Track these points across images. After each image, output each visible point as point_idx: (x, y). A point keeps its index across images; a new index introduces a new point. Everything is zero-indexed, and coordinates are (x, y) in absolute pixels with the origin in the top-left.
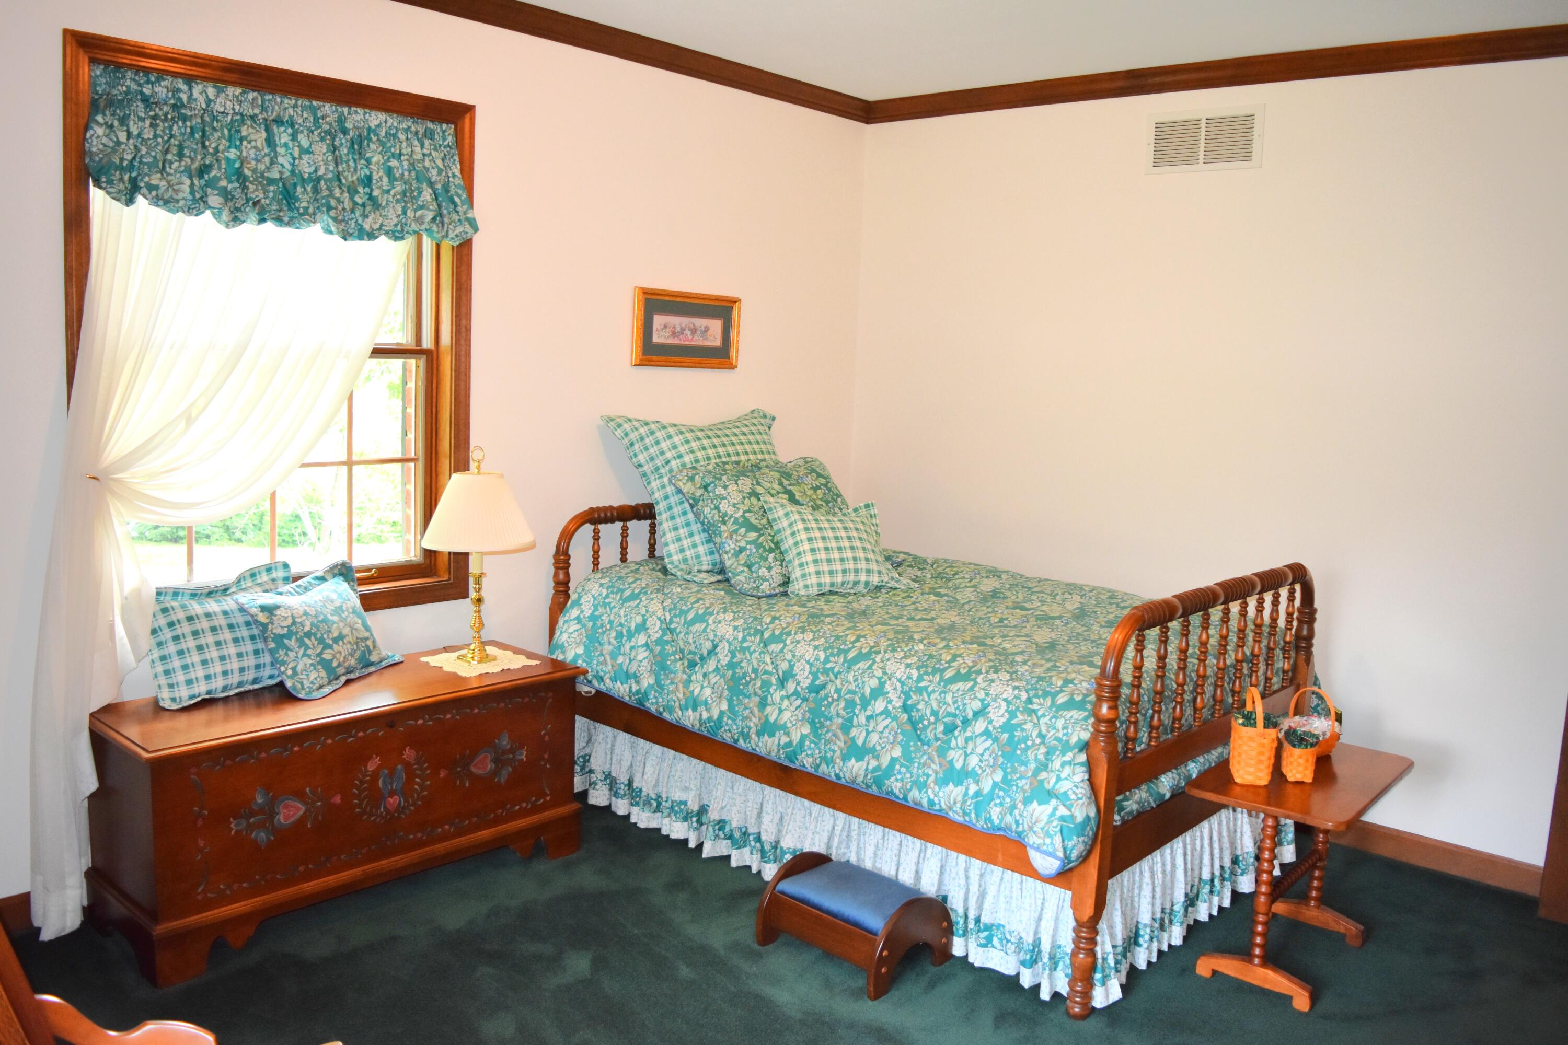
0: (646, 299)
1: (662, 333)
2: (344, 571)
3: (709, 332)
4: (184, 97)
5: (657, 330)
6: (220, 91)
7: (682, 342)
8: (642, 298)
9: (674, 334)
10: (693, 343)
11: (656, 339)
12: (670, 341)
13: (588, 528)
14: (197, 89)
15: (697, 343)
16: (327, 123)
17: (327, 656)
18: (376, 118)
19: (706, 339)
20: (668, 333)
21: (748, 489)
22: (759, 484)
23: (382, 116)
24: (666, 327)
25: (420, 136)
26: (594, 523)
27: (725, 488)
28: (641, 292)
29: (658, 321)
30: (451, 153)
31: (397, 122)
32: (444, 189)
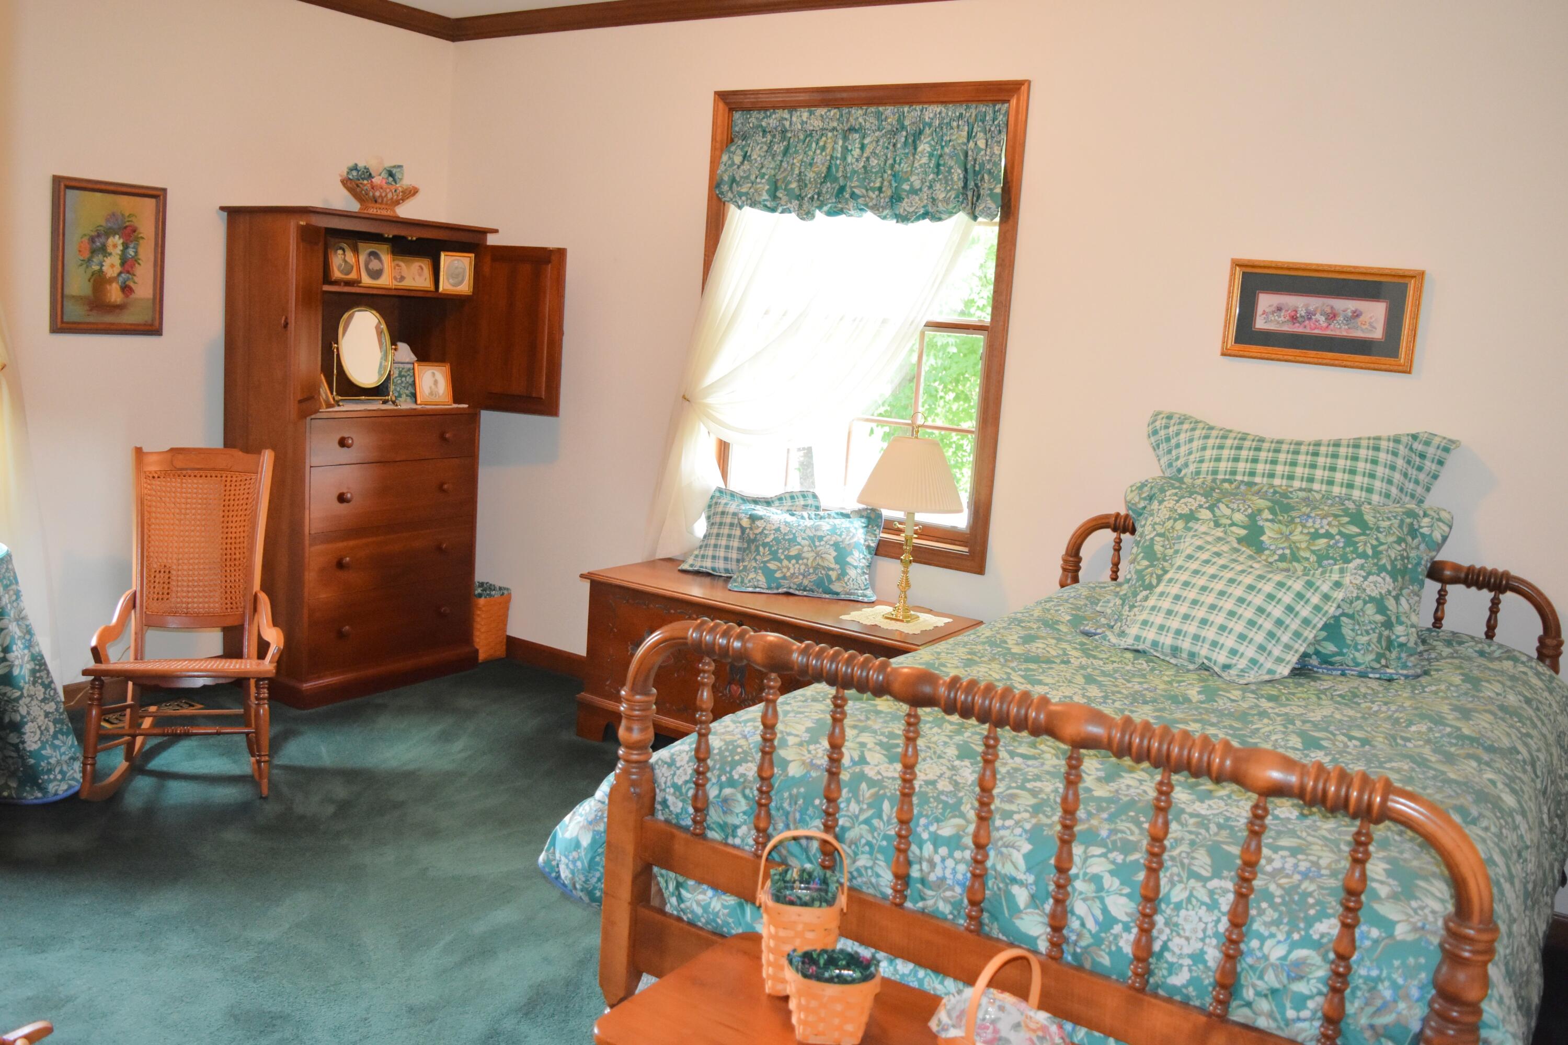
0: (1244, 273)
1: (1271, 317)
2: (873, 516)
3: (1361, 318)
4: (787, 124)
5: (1264, 313)
6: (811, 113)
7: (1308, 330)
8: (1239, 272)
9: (1294, 319)
10: (1329, 332)
11: (1260, 324)
12: (1287, 328)
13: (1107, 536)
14: (796, 115)
15: (1338, 333)
16: (888, 124)
17: (772, 566)
18: (931, 112)
19: (1356, 328)
20: (1283, 317)
21: (1186, 511)
22: (1211, 508)
23: (938, 108)
24: (1279, 309)
25: (971, 121)
26: (1115, 530)
27: (1160, 502)
28: (1237, 264)
29: (1266, 301)
30: (1000, 132)
31: (951, 111)
32: (977, 168)
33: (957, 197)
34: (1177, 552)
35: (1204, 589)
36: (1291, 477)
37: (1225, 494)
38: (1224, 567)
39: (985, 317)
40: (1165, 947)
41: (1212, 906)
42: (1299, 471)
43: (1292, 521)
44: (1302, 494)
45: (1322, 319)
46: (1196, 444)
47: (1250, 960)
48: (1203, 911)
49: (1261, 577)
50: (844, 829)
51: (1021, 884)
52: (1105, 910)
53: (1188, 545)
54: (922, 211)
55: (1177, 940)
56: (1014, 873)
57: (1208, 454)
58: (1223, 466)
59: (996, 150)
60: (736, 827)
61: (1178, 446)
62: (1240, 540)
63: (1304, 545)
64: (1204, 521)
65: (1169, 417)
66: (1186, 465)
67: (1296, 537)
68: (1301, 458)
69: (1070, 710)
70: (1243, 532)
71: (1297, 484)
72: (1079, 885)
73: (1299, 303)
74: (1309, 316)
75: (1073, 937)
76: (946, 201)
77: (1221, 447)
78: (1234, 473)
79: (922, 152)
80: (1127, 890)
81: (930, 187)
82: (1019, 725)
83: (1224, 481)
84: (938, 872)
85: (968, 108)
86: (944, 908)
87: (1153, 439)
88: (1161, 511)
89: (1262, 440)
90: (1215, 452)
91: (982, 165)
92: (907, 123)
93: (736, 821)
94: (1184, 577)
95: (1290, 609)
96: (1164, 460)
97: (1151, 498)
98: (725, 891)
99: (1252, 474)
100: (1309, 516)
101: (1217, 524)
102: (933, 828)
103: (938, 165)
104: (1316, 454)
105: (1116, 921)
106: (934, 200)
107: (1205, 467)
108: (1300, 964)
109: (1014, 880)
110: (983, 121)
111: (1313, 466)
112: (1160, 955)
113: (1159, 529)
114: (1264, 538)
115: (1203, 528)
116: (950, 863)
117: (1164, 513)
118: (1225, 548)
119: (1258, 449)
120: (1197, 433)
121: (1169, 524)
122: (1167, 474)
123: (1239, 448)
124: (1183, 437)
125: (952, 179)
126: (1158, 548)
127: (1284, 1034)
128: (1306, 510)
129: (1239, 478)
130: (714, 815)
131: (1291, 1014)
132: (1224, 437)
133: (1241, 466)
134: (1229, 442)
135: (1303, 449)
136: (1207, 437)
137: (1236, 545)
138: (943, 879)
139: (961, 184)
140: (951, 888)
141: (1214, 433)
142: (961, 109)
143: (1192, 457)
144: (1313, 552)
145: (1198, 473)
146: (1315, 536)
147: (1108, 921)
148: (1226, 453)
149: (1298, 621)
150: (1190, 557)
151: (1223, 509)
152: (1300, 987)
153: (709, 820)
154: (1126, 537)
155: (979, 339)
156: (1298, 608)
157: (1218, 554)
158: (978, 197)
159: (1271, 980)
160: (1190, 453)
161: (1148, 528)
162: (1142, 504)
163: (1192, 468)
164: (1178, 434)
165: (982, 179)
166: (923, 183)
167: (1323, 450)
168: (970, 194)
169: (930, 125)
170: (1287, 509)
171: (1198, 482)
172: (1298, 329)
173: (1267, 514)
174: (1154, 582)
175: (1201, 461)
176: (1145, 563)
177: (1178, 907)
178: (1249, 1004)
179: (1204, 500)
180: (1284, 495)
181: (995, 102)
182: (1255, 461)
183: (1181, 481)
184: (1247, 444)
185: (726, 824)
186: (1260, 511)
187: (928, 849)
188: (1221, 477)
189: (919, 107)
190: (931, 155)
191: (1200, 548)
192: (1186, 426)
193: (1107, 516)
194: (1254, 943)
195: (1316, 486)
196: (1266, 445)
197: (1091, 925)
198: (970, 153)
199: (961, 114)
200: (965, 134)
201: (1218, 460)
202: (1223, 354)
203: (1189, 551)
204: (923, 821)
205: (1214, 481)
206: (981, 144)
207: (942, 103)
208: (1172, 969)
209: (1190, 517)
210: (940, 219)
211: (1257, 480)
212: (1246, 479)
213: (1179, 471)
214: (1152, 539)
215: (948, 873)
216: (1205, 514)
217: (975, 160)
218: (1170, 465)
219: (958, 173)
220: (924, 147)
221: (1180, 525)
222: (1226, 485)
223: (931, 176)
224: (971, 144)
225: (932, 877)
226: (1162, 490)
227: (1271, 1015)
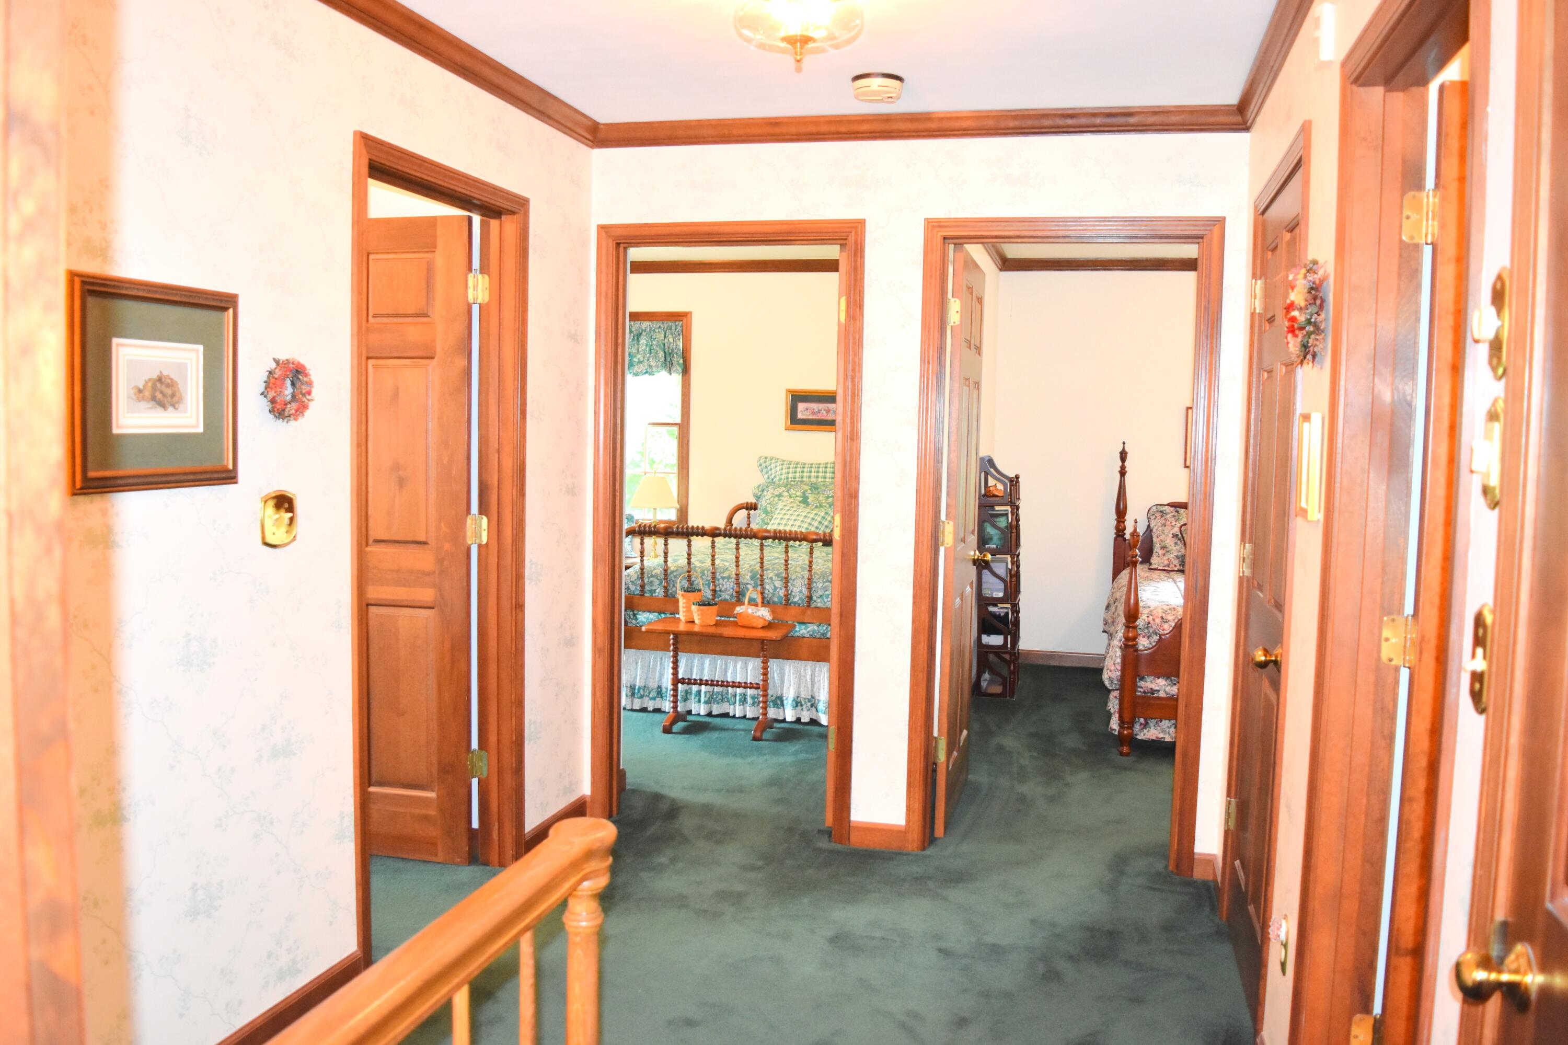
0: (791, 395)
1: (804, 413)
5: (801, 411)
7: (819, 418)
8: (789, 394)
9: (813, 413)
10: (826, 418)
11: (800, 416)
12: (811, 417)
13: (743, 513)
15: (829, 418)
18: (645, 325)
20: (809, 413)
21: (778, 493)
22: (788, 491)
23: (648, 323)
24: (807, 409)
25: (665, 329)
26: (747, 509)
27: (767, 492)
28: (788, 391)
29: (801, 406)
30: (679, 334)
31: (655, 325)
32: (670, 351)
33: (662, 365)
34: (776, 509)
35: (788, 519)
36: (817, 477)
37: (792, 486)
38: (795, 511)
39: (679, 420)
40: (792, 591)
41: (803, 578)
42: (820, 475)
43: (819, 493)
44: (822, 483)
45: (825, 412)
46: (778, 468)
47: (814, 589)
48: (800, 580)
49: (809, 513)
50: (693, 581)
51: (750, 584)
52: (774, 586)
53: (780, 506)
54: (645, 371)
55: (795, 589)
56: (747, 582)
57: (784, 471)
58: (790, 475)
59: (678, 343)
60: (655, 590)
61: (771, 470)
62: (800, 502)
63: (824, 501)
64: (786, 496)
65: (766, 458)
66: (775, 477)
67: (821, 498)
68: (821, 470)
69: (759, 531)
70: (801, 499)
71: (820, 480)
72: (766, 581)
73: (815, 406)
74: (819, 411)
75: (766, 596)
76: (657, 366)
77: (789, 468)
78: (795, 478)
79: (642, 344)
80: (780, 579)
81: (648, 360)
82: (746, 537)
83: (791, 481)
84: (725, 587)
85: (663, 323)
86: (728, 597)
87: (760, 468)
88: (768, 495)
89: (805, 464)
90: (787, 470)
91: (672, 350)
92: (633, 330)
93: (655, 588)
94: (781, 516)
95: (820, 522)
96: (766, 476)
97: (763, 491)
98: (654, 612)
99: (802, 477)
100: (825, 491)
101: (791, 497)
102: (722, 575)
103: (650, 350)
104: (826, 467)
105: (777, 588)
106: (650, 366)
107: (783, 476)
108: (826, 587)
109: (748, 584)
110: (671, 329)
111: (826, 472)
112: (791, 594)
113: (768, 502)
114: (809, 500)
115: (785, 499)
116: (728, 583)
117: (769, 495)
118: (795, 505)
119: (803, 468)
120: (778, 463)
121: (772, 499)
122: (768, 481)
123: (796, 468)
124: (773, 466)
125: (659, 357)
126: (769, 509)
127: (824, 607)
128: (823, 488)
129: (797, 479)
130: (647, 588)
131: (826, 600)
132: (790, 464)
133: (797, 475)
134: (792, 466)
135: (821, 466)
136: (783, 465)
137: (798, 504)
138: (727, 588)
139: (663, 359)
140: (729, 591)
141: (785, 463)
142: (660, 324)
143: (777, 473)
144: (828, 503)
145: (781, 479)
146: (828, 497)
147: (776, 588)
148: (791, 470)
149: (824, 527)
150: (782, 509)
151: (792, 491)
152: (827, 593)
153: (645, 590)
154: (752, 512)
155: (675, 430)
156: (823, 522)
157: (792, 507)
158: (672, 365)
159: (820, 593)
160: (777, 472)
161: (763, 502)
162: (760, 493)
163: (778, 478)
164: (770, 465)
165: (673, 356)
166: (644, 358)
167: (829, 465)
168: (668, 363)
169: (645, 331)
170: (816, 488)
171: (781, 483)
172: (815, 417)
173: (809, 492)
174: (769, 521)
175: (782, 474)
176: (765, 515)
177: (794, 580)
178: (815, 601)
179: (784, 489)
180: (815, 484)
181: (676, 321)
182: (803, 472)
183: (774, 483)
184: (799, 466)
185: (652, 590)
186: (806, 490)
187: (721, 581)
188: (790, 480)
189: (639, 322)
190: (647, 345)
191: (785, 506)
192: (773, 461)
193: (742, 504)
194: (814, 584)
195: (827, 480)
196: (807, 466)
197: (771, 591)
198: (666, 345)
199: (660, 327)
200: (663, 335)
201: (788, 473)
202: (786, 430)
203: (781, 507)
204: (718, 574)
205: (787, 482)
206: (671, 340)
207: (650, 321)
208: (794, 597)
209: (780, 495)
210: (653, 375)
211: (804, 479)
212: (800, 480)
213: (773, 480)
214: (766, 506)
215: (728, 586)
216: (785, 494)
217: (669, 348)
218: (768, 478)
219: (661, 354)
220: (643, 341)
221: (776, 499)
222: (792, 483)
223: (648, 355)
224: (666, 340)
225: (723, 589)
226: (767, 487)
227: (821, 602)
